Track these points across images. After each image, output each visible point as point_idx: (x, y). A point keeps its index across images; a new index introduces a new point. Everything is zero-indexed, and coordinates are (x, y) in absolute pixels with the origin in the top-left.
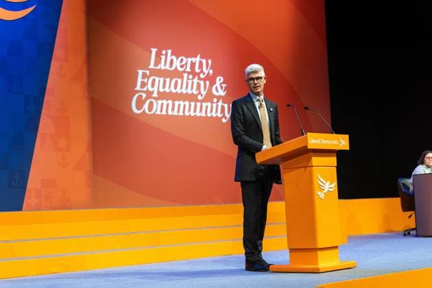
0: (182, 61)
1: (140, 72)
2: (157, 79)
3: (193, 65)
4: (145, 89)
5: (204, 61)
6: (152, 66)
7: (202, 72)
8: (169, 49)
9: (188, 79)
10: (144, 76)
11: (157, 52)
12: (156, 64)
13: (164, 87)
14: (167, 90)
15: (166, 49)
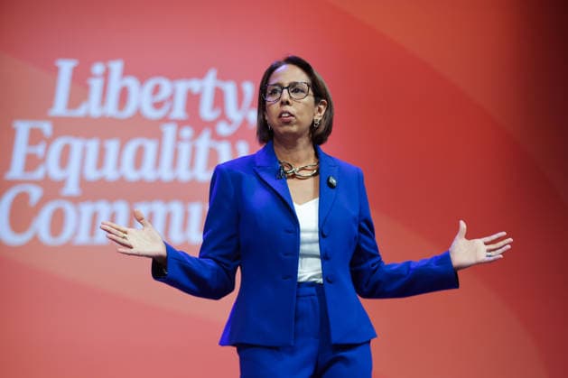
0: (156, 90)
1: (23, 129)
2: (77, 145)
3: (193, 100)
4: (39, 174)
5: (230, 89)
6: (60, 107)
7: (224, 117)
8: (114, 57)
9: (178, 139)
10: (35, 137)
11: (75, 71)
12: (73, 103)
13: (100, 163)
14: (110, 173)
15: (105, 59)
